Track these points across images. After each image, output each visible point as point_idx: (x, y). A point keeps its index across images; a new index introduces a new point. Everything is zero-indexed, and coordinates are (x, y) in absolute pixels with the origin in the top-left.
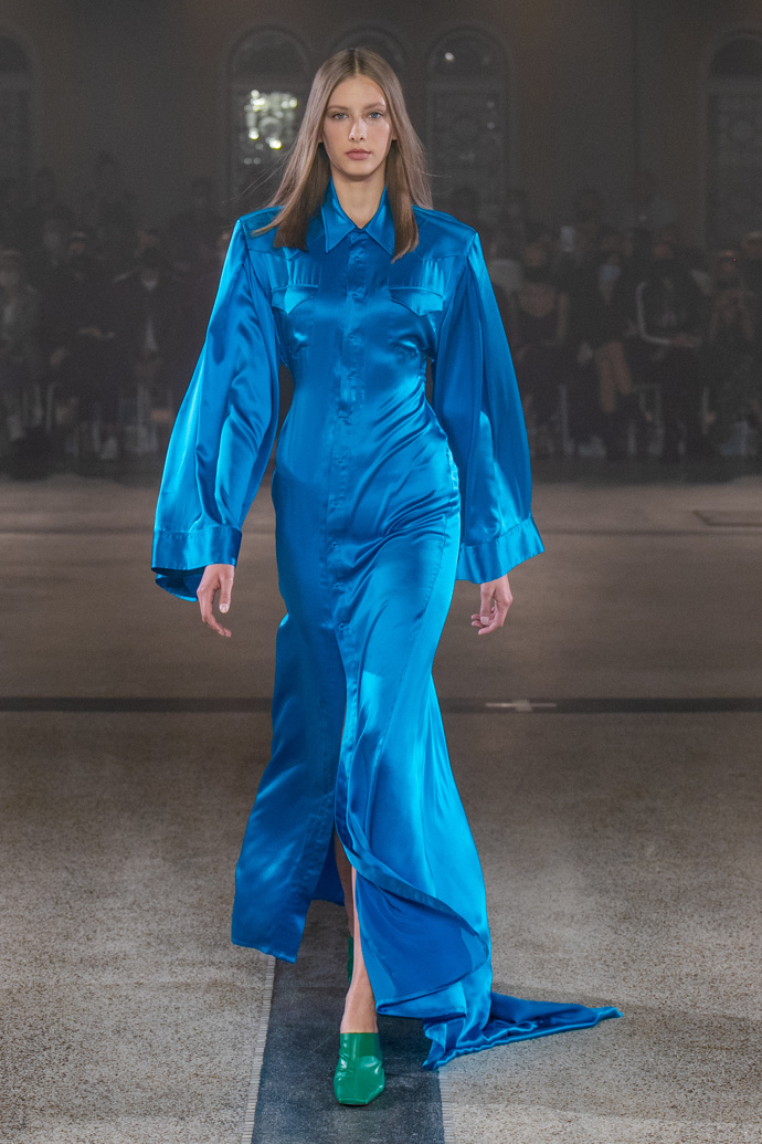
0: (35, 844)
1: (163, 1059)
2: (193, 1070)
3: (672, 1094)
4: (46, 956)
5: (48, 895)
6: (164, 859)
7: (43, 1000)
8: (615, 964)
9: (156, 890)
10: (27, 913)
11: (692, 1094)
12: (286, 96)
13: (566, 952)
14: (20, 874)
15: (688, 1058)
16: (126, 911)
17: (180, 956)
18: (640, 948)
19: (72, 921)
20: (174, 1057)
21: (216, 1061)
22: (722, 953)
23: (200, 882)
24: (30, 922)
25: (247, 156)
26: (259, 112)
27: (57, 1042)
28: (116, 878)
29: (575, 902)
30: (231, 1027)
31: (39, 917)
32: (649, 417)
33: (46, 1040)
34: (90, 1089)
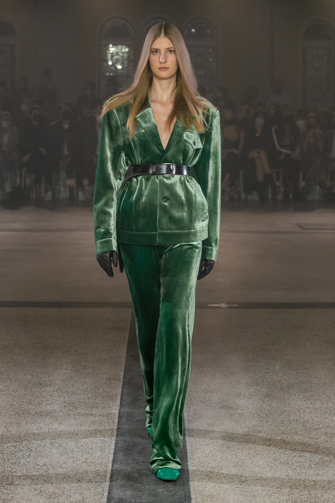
0: (16, 364)
1: (71, 455)
2: (83, 460)
3: (287, 470)
4: (21, 411)
5: (22, 385)
6: (71, 370)
7: (20, 430)
8: (263, 415)
9: (68, 383)
10: (13, 393)
11: (295, 471)
12: (124, 47)
13: (242, 410)
14: (10, 377)
15: (293, 455)
16: (55, 392)
17: (78, 411)
18: (273, 408)
19: (32, 397)
20: (76, 454)
21: (93, 456)
22: (308, 411)
23: (87, 380)
24: (14, 397)
25: (107, 72)
26: (112, 53)
27: (26, 448)
28: (51, 378)
29: (246, 389)
30: (100, 442)
31: (18, 395)
32: (277, 184)
33: (21, 447)
34: (40, 468)
